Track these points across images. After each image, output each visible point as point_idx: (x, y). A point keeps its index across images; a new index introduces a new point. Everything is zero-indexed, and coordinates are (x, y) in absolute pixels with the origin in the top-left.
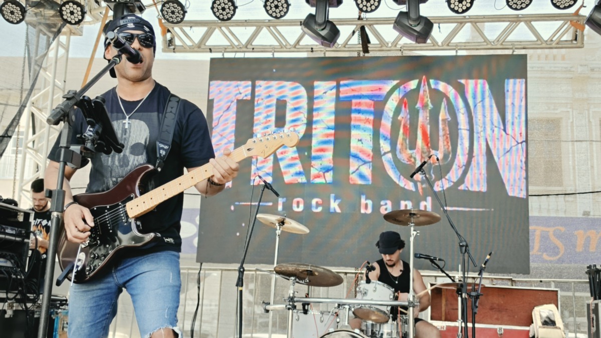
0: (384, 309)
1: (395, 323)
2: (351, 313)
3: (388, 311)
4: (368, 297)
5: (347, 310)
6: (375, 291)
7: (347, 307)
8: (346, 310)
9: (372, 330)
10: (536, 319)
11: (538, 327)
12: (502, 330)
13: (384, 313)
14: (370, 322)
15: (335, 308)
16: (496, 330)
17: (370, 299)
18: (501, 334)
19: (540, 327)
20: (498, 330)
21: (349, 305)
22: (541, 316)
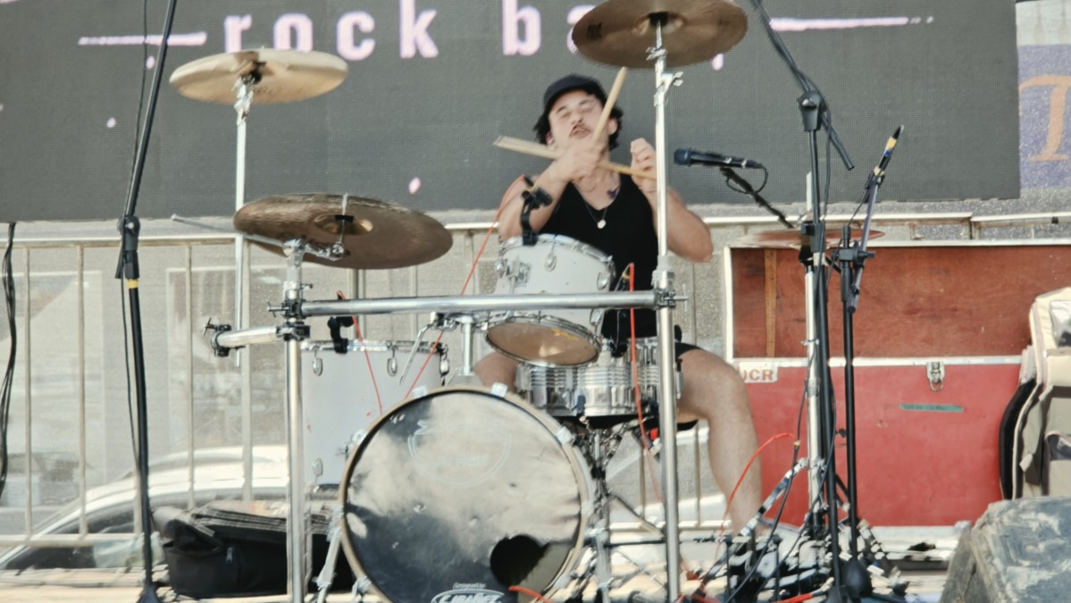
0: (581, 318)
1: (620, 362)
2: (480, 338)
3: (593, 324)
4: (533, 284)
5: (468, 329)
6: (551, 267)
7: (466, 320)
8: (462, 331)
9: (550, 391)
10: (1039, 332)
11: (1045, 353)
12: (942, 369)
13: (583, 331)
14: (542, 365)
15: (429, 326)
16: (922, 370)
17: (538, 291)
18: (939, 381)
19: (1050, 353)
20: (930, 369)
21: (472, 314)
22: (1053, 319)
